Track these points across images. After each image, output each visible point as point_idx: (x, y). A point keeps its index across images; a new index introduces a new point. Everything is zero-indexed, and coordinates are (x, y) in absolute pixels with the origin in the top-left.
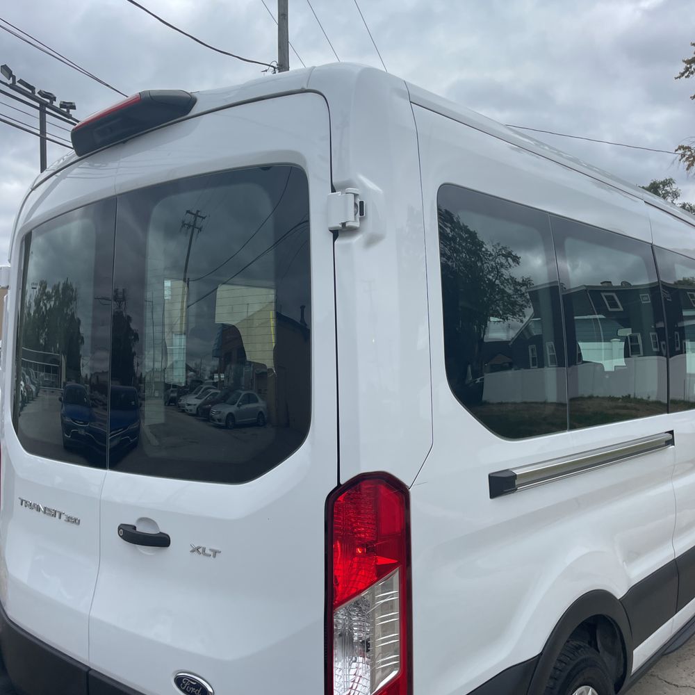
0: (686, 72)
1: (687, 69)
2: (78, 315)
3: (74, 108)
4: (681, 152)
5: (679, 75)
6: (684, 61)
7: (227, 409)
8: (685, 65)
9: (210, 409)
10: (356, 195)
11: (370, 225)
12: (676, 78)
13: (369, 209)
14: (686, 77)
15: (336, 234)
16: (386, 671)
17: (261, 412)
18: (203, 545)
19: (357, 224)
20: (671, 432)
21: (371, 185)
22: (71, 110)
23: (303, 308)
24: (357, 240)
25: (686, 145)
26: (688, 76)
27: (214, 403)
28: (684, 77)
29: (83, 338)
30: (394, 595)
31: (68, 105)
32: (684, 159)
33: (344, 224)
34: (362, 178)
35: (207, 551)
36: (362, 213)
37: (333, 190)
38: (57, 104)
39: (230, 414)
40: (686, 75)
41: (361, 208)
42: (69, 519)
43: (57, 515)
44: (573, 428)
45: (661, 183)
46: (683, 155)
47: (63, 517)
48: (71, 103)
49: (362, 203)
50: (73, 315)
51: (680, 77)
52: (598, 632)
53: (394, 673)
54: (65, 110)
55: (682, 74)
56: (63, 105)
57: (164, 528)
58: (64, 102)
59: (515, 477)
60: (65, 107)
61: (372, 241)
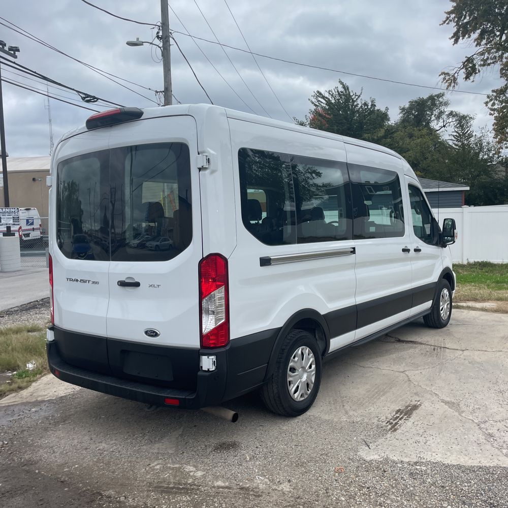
0: (447, 20)
1: (448, 18)
2: (80, 198)
3: (18, 51)
4: (443, 76)
5: (442, 23)
6: (445, 13)
7: (155, 243)
8: (446, 15)
9: (145, 244)
10: (206, 156)
11: (212, 166)
12: (440, 25)
13: (211, 161)
14: (447, 24)
15: (200, 169)
16: (220, 320)
17: (171, 245)
18: (153, 284)
19: (207, 167)
20: (354, 248)
21: (212, 152)
22: (16, 52)
23: (187, 190)
24: (207, 172)
25: (446, 72)
26: (448, 23)
27: (147, 241)
28: (446, 24)
29: (83, 211)
30: (223, 295)
31: (14, 49)
32: (445, 81)
33: (203, 166)
34: (209, 149)
35: (155, 286)
36: (209, 163)
37: (199, 154)
38: (6, 48)
39: (157, 245)
40: (447, 22)
41: (208, 161)
42: (93, 282)
43: (87, 282)
44: (299, 242)
45: (436, 96)
46: (444, 79)
47: (90, 282)
48: (16, 47)
49: (209, 159)
50: (77, 199)
51: (443, 24)
52: (316, 331)
53: (223, 320)
54: (12, 52)
55: (445, 22)
56: (11, 49)
57: (137, 280)
58: (11, 47)
59: (270, 259)
60: (12, 50)
61: (213, 172)
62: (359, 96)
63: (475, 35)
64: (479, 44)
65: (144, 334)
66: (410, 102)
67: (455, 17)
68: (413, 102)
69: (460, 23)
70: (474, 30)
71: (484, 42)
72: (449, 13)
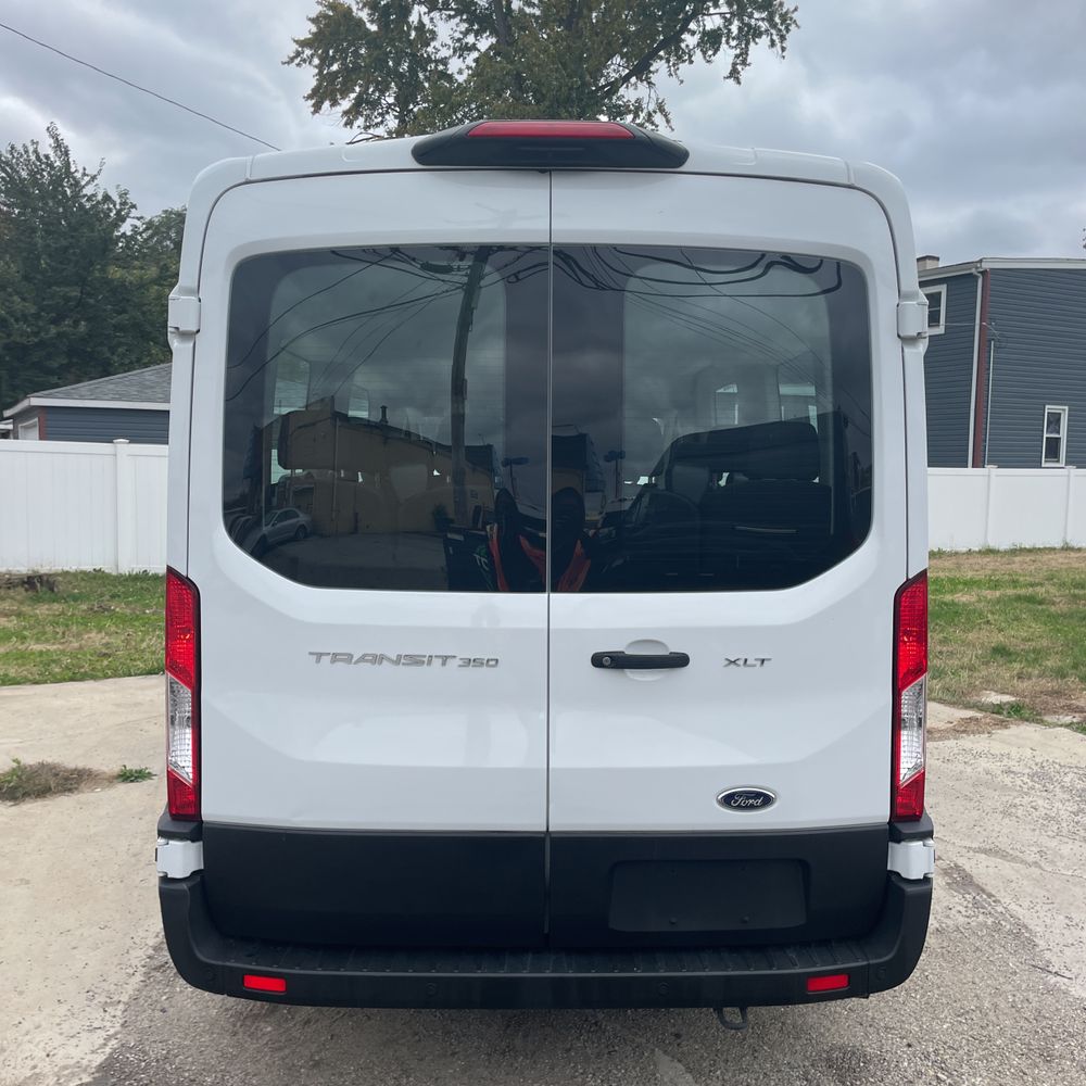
0: (296, 57)
1: (298, 54)
5: (287, 60)
6: (296, 42)
8: (295, 47)
12: (284, 63)
14: (297, 65)
26: (299, 65)
28: (294, 64)
33: (920, 333)
37: (901, 298)
40: (297, 61)
42: (469, 662)
43: (437, 660)
47: (453, 662)
51: (288, 63)
55: (292, 60)
62: (94, 178)
63: (346, 104)
64: (349, 123)
65: (718, 806)
66: (165, 212)
67: (312, 56)
68: (171, 213)
69: (325, 72)
70: (345, 93)
71: (360, 121)
72: (303, 44)
